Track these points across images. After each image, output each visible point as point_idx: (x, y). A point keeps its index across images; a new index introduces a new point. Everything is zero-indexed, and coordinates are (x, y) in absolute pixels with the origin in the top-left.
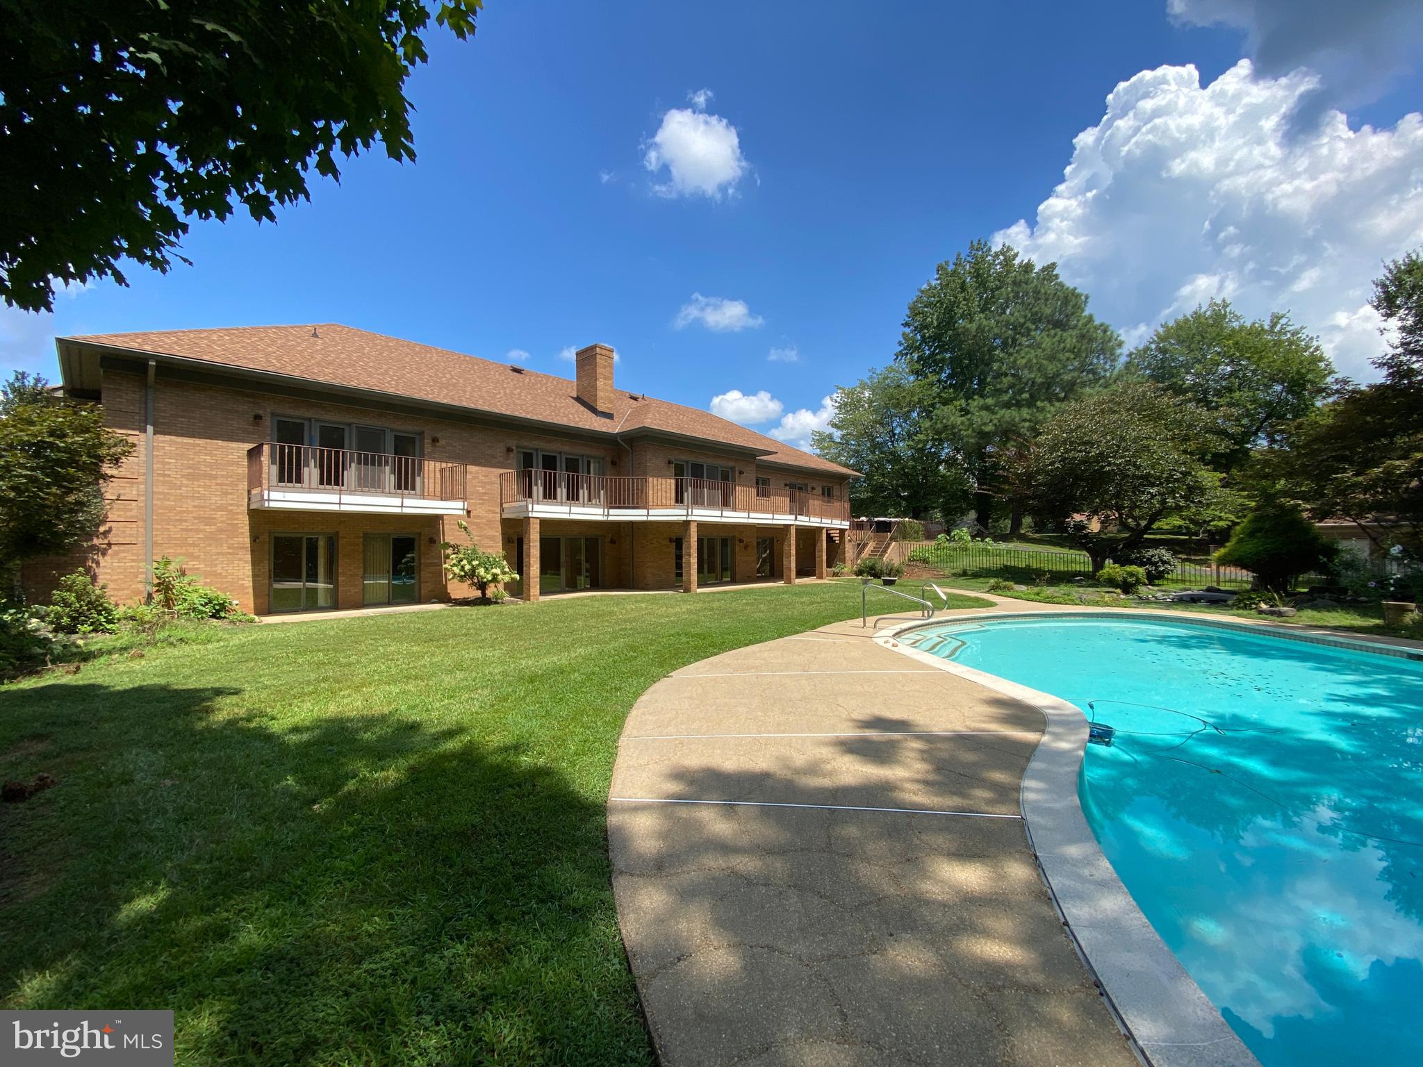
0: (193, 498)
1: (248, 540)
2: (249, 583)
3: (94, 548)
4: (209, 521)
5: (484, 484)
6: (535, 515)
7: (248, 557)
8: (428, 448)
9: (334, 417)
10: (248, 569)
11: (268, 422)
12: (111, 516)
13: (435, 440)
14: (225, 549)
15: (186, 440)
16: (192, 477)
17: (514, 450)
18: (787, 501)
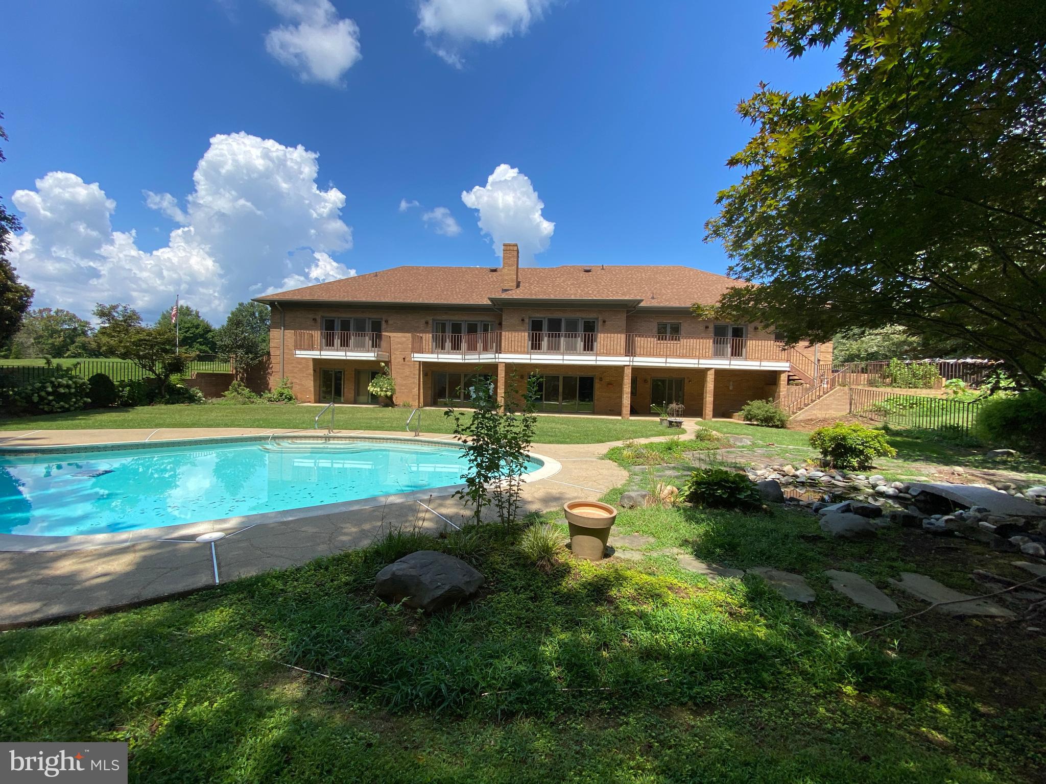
1: (312, 372)
2: (312, 389)
3: (268, 373)
4: (300, 363)
7: (312, 378)
8: (384, 326)
9: (345, 316)
10: (312, 383)
11: (319, 320)
12: (273, 362)
14: (305, 375)
17: (430, 322)
18: (709, 343)
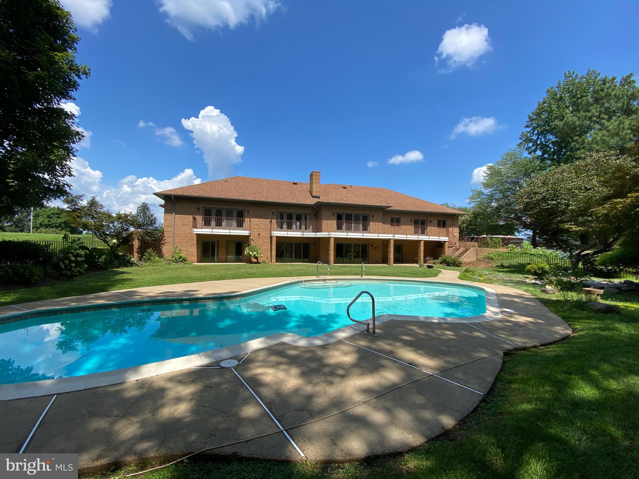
0: (183, 231)
1: (195, 242)
2: (196, 254)
3: (162, 243)
4: (187, 237)
5: (264, 225)
6: (274, 235)
7: (196, 247)
8: (246, 214)
9: (219, 207)
10: (196, 250)
11: (201, 209)
12: (166, 236)
13: (248, 212)
14: (190, 244)
15: (182, 216)
16: (183, 225)
17: (275, 213)
18: (412, 228)
